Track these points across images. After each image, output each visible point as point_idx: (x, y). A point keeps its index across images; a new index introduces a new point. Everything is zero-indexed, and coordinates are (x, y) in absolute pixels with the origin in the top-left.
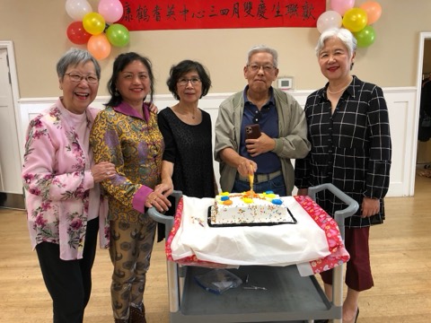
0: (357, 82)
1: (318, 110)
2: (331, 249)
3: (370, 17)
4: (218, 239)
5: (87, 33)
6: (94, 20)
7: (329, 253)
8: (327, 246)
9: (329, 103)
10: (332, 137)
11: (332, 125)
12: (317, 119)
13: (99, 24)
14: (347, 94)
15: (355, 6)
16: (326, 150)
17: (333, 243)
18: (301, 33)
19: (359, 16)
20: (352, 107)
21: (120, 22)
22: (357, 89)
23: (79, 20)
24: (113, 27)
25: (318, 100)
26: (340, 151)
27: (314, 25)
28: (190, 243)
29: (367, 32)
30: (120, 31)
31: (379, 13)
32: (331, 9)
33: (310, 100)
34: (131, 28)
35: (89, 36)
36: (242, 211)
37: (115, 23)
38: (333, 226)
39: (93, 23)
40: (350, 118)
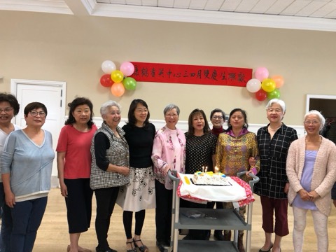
0: (284, 126)
1: (263, 137)
2: (247, 196)
3: (277, 84)
5: (112, 81)
7: (246, 198)
8: (245, 195)
9: (269, 135)
10: (271, 152)
11: (270, 146)
12: (263, 142)
13: (120, 77)
14: (279, 132)
15: (269, 78)
16: (267, 158)
17: (248, 194)
20: (281, 138)
21: (131, 76)
22: (284, 129)
23: (109, 73)
24: (127, 79)
25: (263, 132)
26: (274, 159)
27: (245, 86)
28: (188, 190)
29: (276, 92)
30: (131, 82)
31: (282, 83)
32: (255, 78)
33: (259, 132)
34: (137, 80)
35: (113, 83)
36: (208, 179)
38: (248, 187)
39: (117, 76)
40: (279, 143)
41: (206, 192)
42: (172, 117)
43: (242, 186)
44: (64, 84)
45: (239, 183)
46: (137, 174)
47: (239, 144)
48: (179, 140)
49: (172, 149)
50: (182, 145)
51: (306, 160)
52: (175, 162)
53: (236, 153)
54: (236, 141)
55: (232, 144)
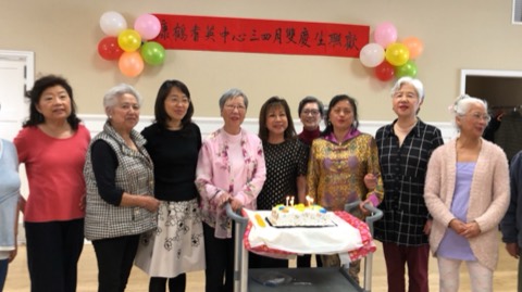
0: (421, 124)
1: (387, 143)
2: (364, 242)
3: (412, 52)
4: (282, 234)
5: (120, 49)
6: (131, 37)
7: (362, 245)
8: (360, 240)
10: (400, 167)
12: (386, 151)
13: (135, 41)
14: (413, 133)
15: (398, 41)
16: (394, 177)
17: (365, 238)
19: (401, 51)
20: (417, 144)
21: (156, 40)
22: (422, 130)
23: (113, 34)
24: (147, 45)
25: (386, 134)
26: (406, 179)
27: (357, 56)
29: (409, 66)
30: (156, 50)
31: (420, 50)
32: (375, 42)
33: (379, 134)
34: (167, 46)
35: (122, 52)
36: (297, 217)
37: (149, 41)
38: (365, 227)
39: (129, 40)
40: (415, 152)
41: (294, 239)
42: (236, 110)
43: (355, 226)
44: (30, 56)
45: (349, 222)
46: (173, 213)
47: (345, 155)
48: (244, 152)
50: (247, 160)
51: (457, 179)
52: (231, 190)
53: (340, 171)
54: (340, 150)
55: (333, 156)
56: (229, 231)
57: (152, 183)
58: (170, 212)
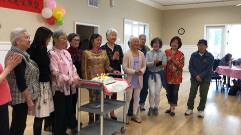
18: (35, 14)
19: (60, 13)
31: (64, 12)
46: (46, 87)
47: (100, 57)
48: (67, 57)
49: (65, 64)
50: (70, 61)
51: (135, 62)
52: (68, 74)
53: (99, 63)
55: (95, 58)
56: (69, 92)
57: (38, 75)
58: (44, 87)
